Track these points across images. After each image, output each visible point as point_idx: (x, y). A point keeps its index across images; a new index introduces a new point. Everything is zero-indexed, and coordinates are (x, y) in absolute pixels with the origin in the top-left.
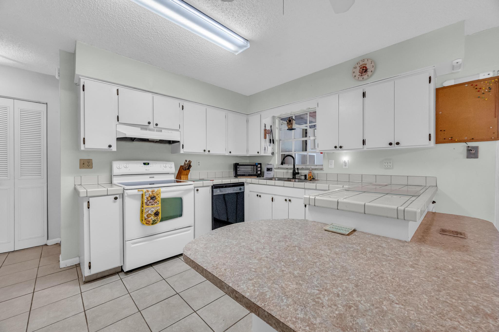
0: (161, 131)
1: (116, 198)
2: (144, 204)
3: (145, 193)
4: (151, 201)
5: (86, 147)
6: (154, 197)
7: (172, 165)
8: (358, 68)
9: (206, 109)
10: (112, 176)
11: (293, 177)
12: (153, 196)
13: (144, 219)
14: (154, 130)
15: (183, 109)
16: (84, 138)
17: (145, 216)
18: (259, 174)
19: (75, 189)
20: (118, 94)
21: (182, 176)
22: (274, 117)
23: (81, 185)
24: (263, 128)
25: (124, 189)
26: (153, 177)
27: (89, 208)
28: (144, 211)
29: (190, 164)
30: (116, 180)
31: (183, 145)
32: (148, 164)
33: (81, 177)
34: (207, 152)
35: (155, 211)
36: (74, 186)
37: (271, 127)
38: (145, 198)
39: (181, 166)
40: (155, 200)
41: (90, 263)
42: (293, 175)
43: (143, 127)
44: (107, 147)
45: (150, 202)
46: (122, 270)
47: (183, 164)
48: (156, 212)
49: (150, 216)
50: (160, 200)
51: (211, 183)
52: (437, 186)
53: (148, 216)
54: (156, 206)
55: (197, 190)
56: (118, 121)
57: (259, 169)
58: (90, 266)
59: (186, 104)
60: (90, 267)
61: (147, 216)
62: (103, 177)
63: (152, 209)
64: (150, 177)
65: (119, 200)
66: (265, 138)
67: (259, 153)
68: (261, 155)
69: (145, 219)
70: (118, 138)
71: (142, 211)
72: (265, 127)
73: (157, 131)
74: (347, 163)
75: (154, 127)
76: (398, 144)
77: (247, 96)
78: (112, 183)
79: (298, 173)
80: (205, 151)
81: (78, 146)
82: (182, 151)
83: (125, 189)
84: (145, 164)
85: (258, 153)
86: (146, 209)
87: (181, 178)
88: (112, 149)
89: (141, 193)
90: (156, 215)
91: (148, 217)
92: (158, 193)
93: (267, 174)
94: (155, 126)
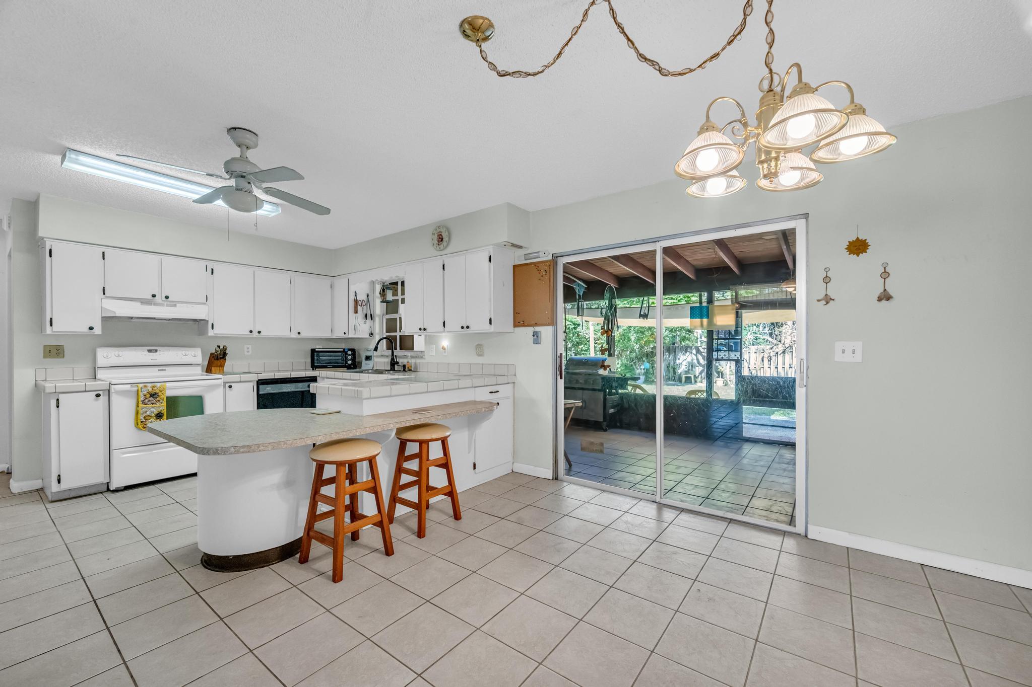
0: (175, 306)
1: (98, 396)
2: (140, 403)
3: (141, 388)
4: (151, 399)
5: (54, 330)
6: (156, 394)
7: (198, 352)
8: (436, 235)
9: (254, 272)
10: (96, 368)
11: (391, 368)
12: (153, 393)
13: (139, 422)
14: (163, 305)
15: (212, 273)
16: (51, 319)
17: (141, 417)
18: (350, 365)
19: (36, 385)
20: (104, 259)
21: (213, 368)
22: (373, 283)
23: (46, 380)
24: (352, 298)
25: (110, 384)
26: (165, 370)
27: (58, 407)
28: (140, 412)
29: (226, 350)
30: (100, 374)
31: (213, 325)
32: (156, 351)
33: (46, 370)
34: (255, 334)
35: (156, 412)
36: (34, 382)
37: (368, 296)
38: (141, 395)
39: (212, 354)
40: (157, 398)
41: (59, 476)
42: (391, 366)
43: (144, 302)
44: (87, 330)
45: (149, 401)
46: (108, 490)
47: (213, 352)
48: (158, 414)
49: (150, 418)
50: (165, 398)
51: (255, 378)
52: (516, 374)
53: (146, 418)
54: (159, 405)
55: (230, 387)
56: (104, 294)
57: (350, 357)
58: (60, 479)
59: (217, 267)
60: (59, 481)
61: (144, 418)
62: (82, 370)
63: (152, 409)
64: (159, 370)
65: (103, 399)
66: (356, 312)
67: (347, 334)
68: (350, 336)
69: (142, 422)
70: (104, 317)
71: (137, 413)
72: (356, 296)
73: (167, 305)
74: (446, 349)
75: (163, 301)
76: (468, 327)
77: (330, 250)
78: (95, 378)
79: (397, 363)
80: (251, 332)
81: (42, 329)
82: (211, 333)
83: (112, 384)
84: (149, 351)
85: (345, 333)
86: (142, 409)
87: (211, 370)
88: (94, 332)
89: (136, 389)
90: (159, 416)
91: (146, 420)
92: (161, 389)
93: (366, 365)
94: (164, 299)
